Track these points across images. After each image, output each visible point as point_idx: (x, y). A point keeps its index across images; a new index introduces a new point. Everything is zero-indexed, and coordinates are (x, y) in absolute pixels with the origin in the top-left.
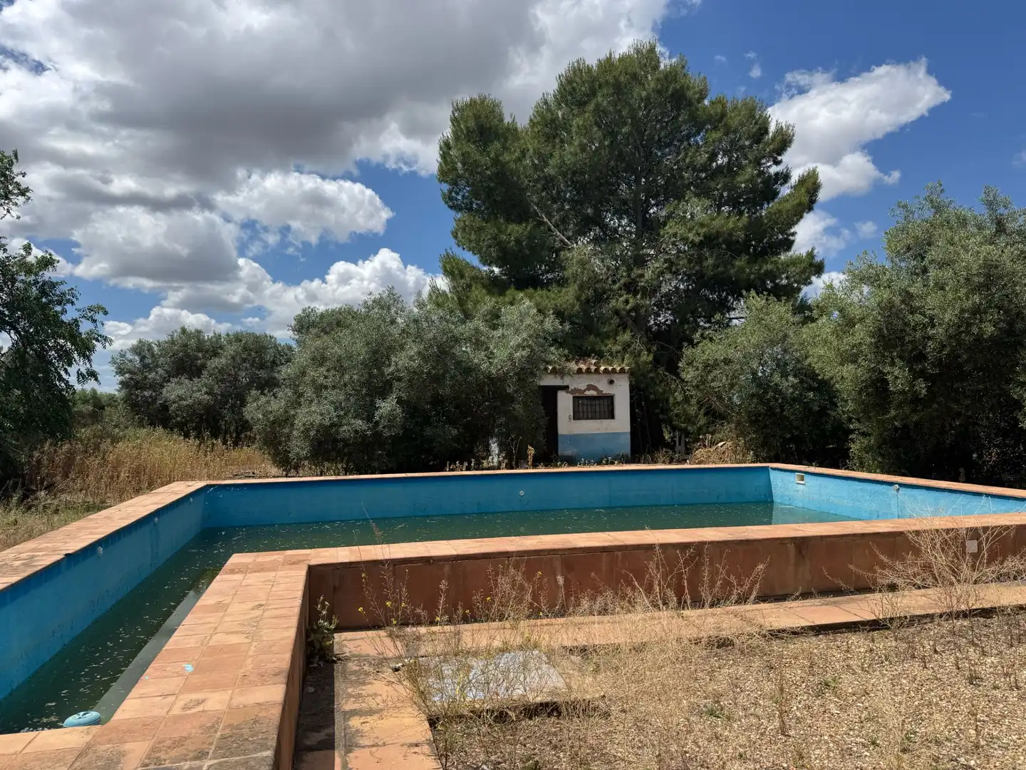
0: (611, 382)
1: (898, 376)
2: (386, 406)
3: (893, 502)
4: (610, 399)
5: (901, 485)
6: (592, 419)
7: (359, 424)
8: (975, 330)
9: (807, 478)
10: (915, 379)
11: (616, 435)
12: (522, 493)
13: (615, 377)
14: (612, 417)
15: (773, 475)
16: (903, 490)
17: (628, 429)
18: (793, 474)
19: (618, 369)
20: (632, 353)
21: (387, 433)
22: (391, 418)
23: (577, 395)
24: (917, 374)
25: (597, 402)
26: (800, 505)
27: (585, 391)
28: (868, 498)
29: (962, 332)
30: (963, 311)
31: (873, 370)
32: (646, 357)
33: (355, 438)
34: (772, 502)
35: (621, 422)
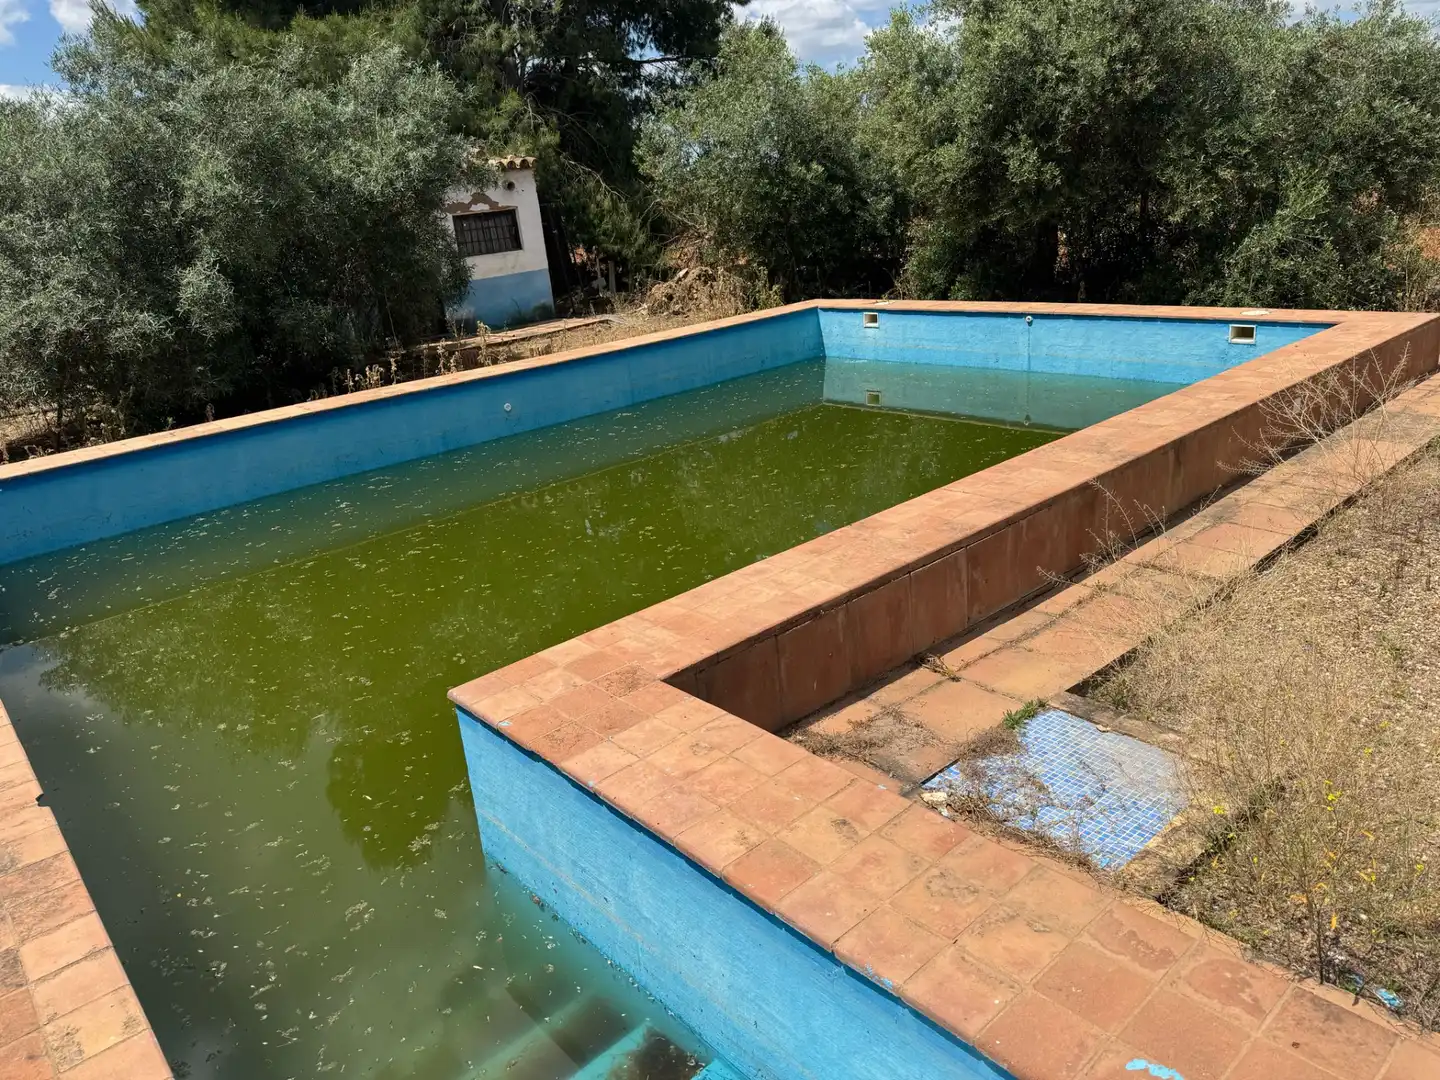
0: (510, 186)
1: (1022, 161)
2: (196, 281)
3: (1023, 339)
4: (510, 214)
5: (1036, 316)
6: (488, 252)
7: (148, 321)
8: (1127, 88)
9: (881, 317)
10: (1045, 162)
11: (527, 277)
12: (507, 407)
13: (513, 177)
14: (516, 244)
15: (824, 318)
16: (1037, 322)
17: (544, 264)
18: (859, 314)
19: (518, 161)
20: (525, 132)
21: (209, 332)
22: (209, 301)
23: (459, 213)
24: (1046, 156)
25: (491, 223)
26: (871, 356)
27: (470, 204)
28: (981, 336)
29: (1109, 91)
30: (1112, 60)
31: (976, 151)
32: (550, 138)
33: (147, 348)
34: (824, 357)
35: (533, 254)
